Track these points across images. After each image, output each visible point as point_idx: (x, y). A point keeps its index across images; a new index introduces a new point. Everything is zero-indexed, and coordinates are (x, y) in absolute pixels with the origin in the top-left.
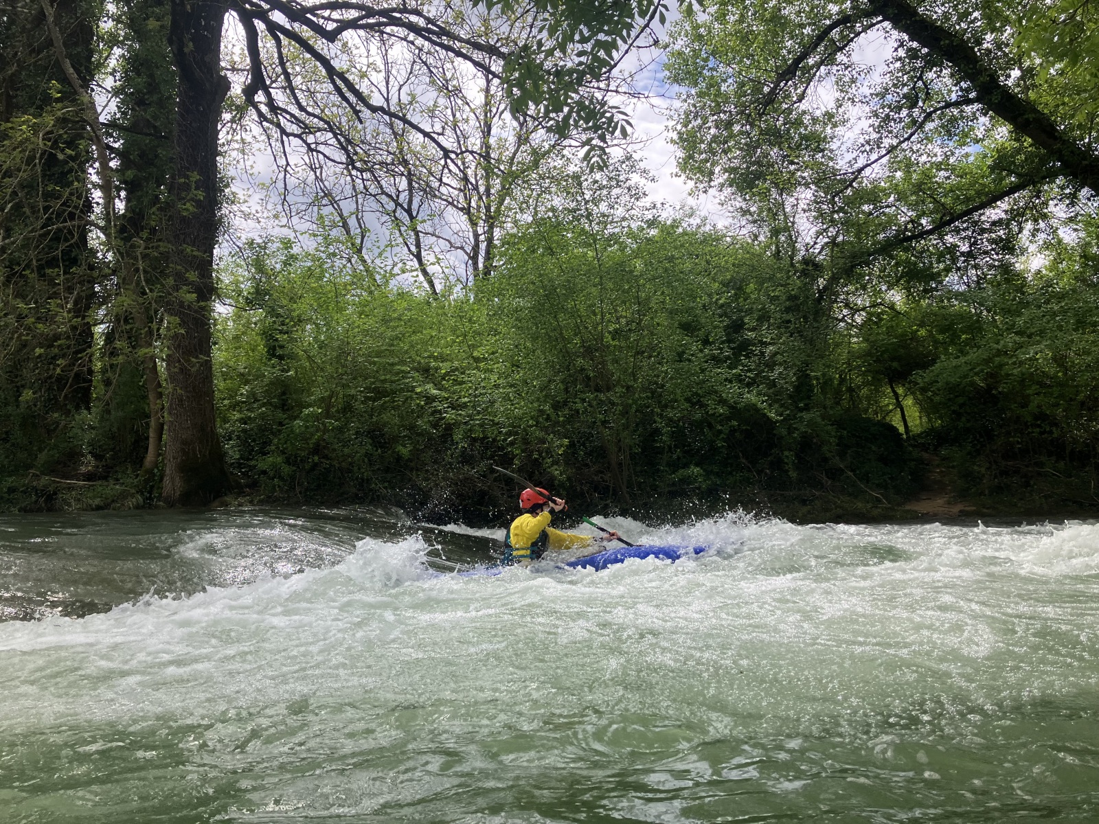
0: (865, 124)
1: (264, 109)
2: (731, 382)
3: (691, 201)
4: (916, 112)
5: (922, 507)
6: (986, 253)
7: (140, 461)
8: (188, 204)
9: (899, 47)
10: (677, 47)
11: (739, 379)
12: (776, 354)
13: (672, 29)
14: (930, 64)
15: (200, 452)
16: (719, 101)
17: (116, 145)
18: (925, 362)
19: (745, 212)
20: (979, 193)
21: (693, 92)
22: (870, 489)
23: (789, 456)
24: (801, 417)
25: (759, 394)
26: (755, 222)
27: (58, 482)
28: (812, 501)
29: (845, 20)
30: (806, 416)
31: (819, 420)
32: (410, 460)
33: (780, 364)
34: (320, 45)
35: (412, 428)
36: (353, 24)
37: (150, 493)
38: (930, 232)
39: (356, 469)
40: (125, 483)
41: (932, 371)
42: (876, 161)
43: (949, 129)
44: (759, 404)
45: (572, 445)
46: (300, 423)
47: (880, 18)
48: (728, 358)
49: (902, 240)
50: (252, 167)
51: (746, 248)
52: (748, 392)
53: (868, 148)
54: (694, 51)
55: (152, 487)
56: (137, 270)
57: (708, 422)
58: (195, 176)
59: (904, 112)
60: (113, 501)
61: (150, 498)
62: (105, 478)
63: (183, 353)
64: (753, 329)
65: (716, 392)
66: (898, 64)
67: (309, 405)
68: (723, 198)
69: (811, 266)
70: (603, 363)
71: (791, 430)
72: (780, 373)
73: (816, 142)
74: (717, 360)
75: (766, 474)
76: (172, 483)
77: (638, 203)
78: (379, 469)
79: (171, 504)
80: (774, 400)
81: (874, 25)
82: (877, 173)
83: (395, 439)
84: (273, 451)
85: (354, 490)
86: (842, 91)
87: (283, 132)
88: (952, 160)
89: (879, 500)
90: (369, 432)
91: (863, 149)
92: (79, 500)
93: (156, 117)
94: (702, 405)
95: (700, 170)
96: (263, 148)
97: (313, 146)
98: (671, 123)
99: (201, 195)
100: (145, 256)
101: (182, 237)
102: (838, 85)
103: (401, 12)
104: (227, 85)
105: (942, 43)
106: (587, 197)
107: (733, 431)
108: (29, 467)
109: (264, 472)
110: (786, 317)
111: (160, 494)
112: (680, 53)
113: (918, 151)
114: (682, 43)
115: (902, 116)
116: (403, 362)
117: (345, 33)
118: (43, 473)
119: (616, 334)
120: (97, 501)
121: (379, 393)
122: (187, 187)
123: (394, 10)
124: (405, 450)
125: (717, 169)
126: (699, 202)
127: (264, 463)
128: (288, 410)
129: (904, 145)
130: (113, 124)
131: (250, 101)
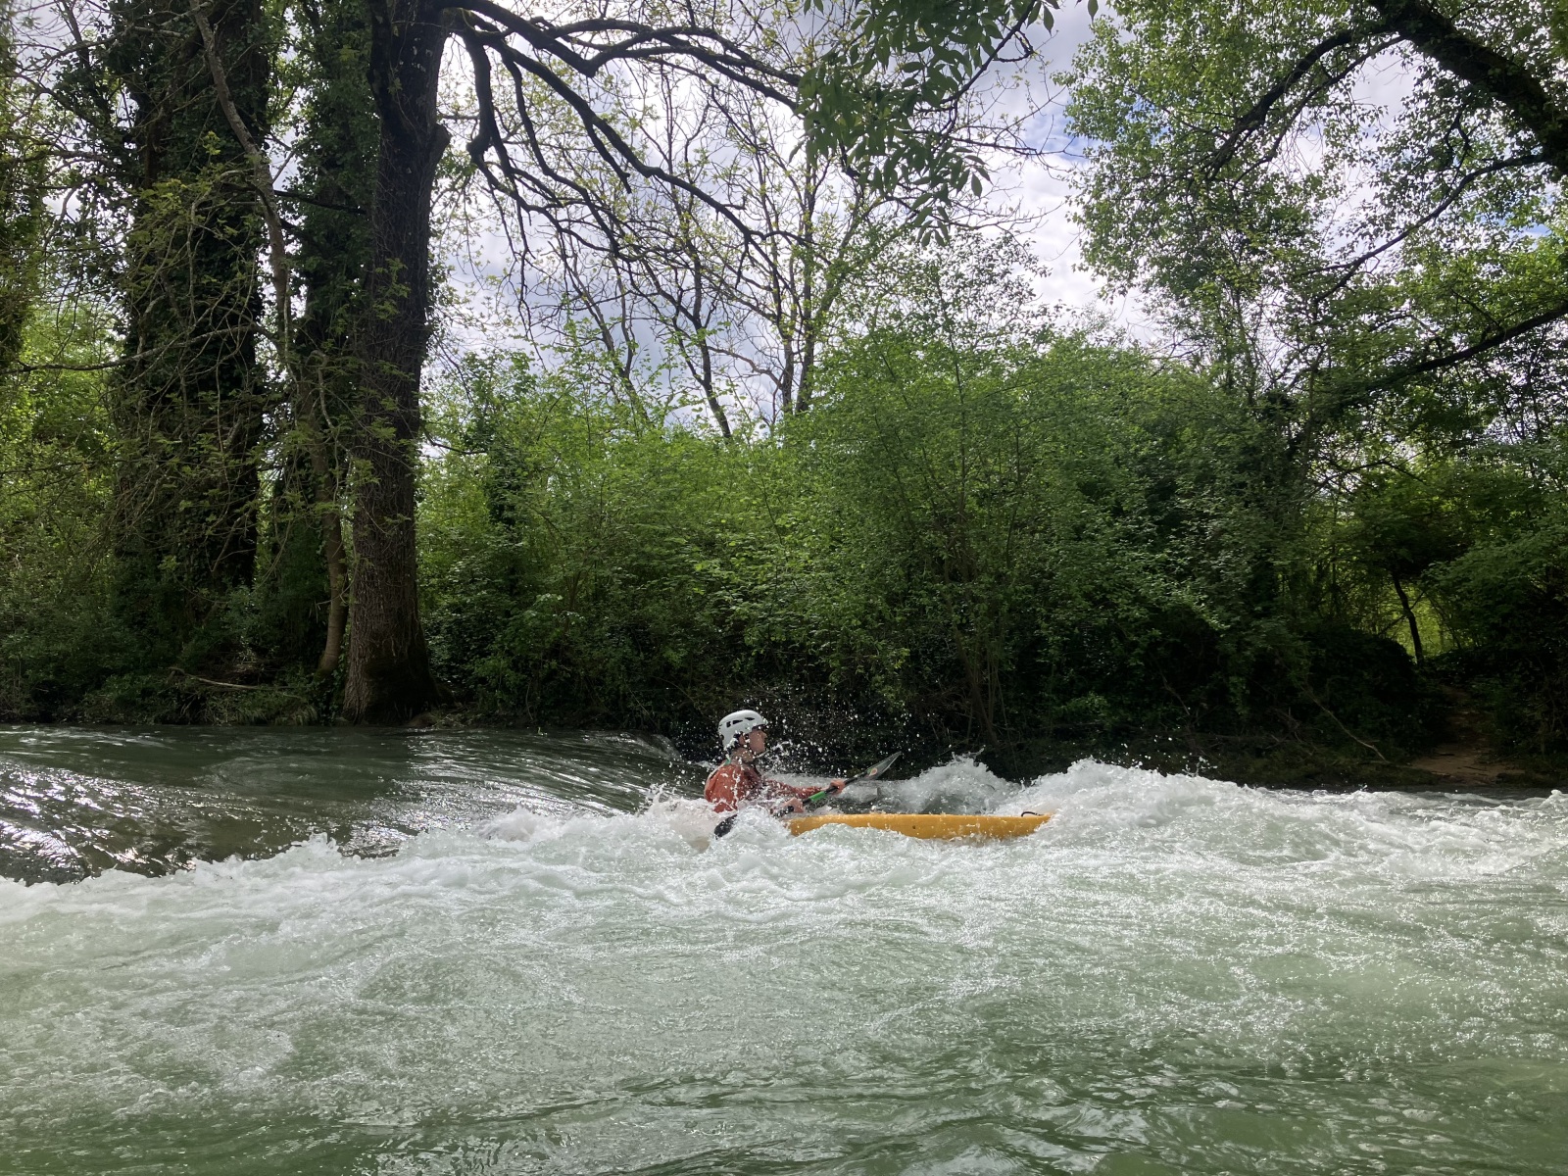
0: (1369, 193)
1: (497, 172)
2: (1154, 572)
3: (1102, 306)
4: (1449, 175)
5: (1439, 767)
6: (1552, 387)
7: (313, 659)
8: (387, 303)
9: (1424, 77)
10: (1087, 82)
11: (1166, 567)
12: (1223, 531)
13: (1081, 55)
14: (1471, 103)
15: (396, 649)
16: (1148, 159)
17: (295, 223)
18: (1449, 549)
19: (1181, 323)
20: (1544, 298)
21: (1108, 145)
22: (1361, 737)
23: (1237, 684)
24: (1258, 627)
25: (1194, 590)
26: (1195, 338)
27: (208, 684)
28: (1269, 751)
29: (1342, 39)
30: (1266, 625)
31: (1284, 631)
32: (683, 670)
33: (1228, 548)
34: (576, 81)
35: (687, 624)
36: (620, 51)
37: (327, 703)
38: (1466, 355)
39: (608, 680)
40: (293, 690)
41: (1461, 563)
42: (1383, 248)
43: (1498, 201)
44: (1194, 606)
45: (914, 657)
46: (532, 613)
47: (1396, 36)
48: (1150, 536)
49: (1421, 367)
50: (479, 253)
51: (1181, 376)
52: (1179, 587)
53: (1371, 229)
54: (1112, 87)
55: (330, 696)
56: (316, 394)
57: (1115, 629)
58: (397, 264)
59: (1430, 176)
60: (278, 713)
61: (327, 711)
62: (269, 680)
63: (376, 511)
64: (1189, 495)
65: (1130, 586)
66: (1422, 104)
67: (547, 590)
68: (1149, 302)
69: (1279, 404)
70: (963, 539)
71: (1241, 646)
72: (1228, 561)
73: (1292, 222)
74: (1132, 539)
75: (1202, 708)
76: (357, 691)
77: (1022, 308)
78: (640, 681)
79: (355, 720)
80: (1216, 600)
81: (1386, 45)
82: (1385, 265)
83: (663, 639)
84: (496, 652)
85: (605, 710)
86: (1334, 144)
87: (521, 203)
88: (1502, 248)
89: (1372, 755)
90: (629, 630)
91: (1364, 230)
92: (234, 710)
93: (349, 184)
94: (1109, 605)
95: (1117, 261)
96: (493, 228)
97: (564, 225)
98: (1075, 193)
99: (404, 291)
100: (327, 376)
101: (378, 349)
102: (1328, 136)
103: (688, 32)
104: (445, 139)
105: (1490, 72)
106: (945, 298)
107: (1154, 644)
108: (170, 661)
109: (483, 680)
110: (1239, 478)
111: (341, 706)
112: (1091, 91)
113: (1450, 233)
114: (1095, 75)
115: (1426, 181)
116: (677, 531)
117: (610, 63)
118: (188, 671)
119: (984, 497)
120: (257, 713)
121: (644, 574)
122: (386, 279)
123: (678, 30)
124: (675, 656)
125: (1142, 261)
126: (1113, 307)
127: (482, 667)
128: (518, 594)
129: (1429, 225)
130: (292, 194)
131: (478, 162)
